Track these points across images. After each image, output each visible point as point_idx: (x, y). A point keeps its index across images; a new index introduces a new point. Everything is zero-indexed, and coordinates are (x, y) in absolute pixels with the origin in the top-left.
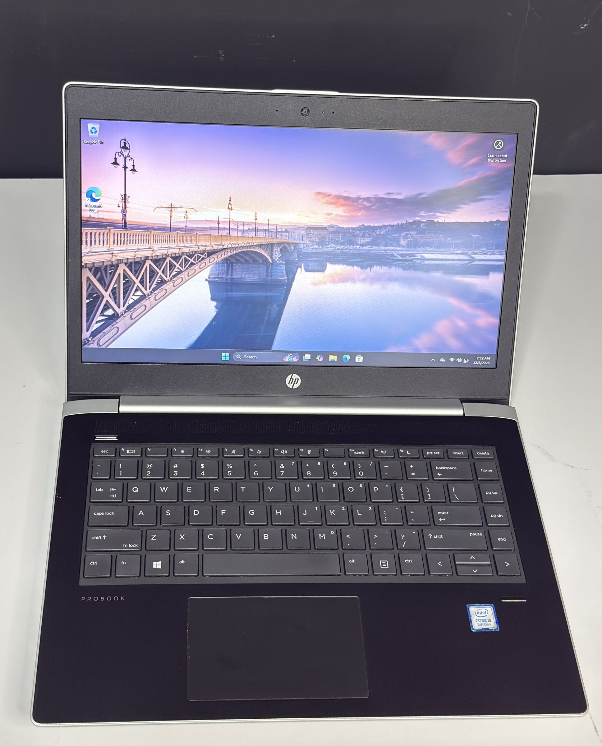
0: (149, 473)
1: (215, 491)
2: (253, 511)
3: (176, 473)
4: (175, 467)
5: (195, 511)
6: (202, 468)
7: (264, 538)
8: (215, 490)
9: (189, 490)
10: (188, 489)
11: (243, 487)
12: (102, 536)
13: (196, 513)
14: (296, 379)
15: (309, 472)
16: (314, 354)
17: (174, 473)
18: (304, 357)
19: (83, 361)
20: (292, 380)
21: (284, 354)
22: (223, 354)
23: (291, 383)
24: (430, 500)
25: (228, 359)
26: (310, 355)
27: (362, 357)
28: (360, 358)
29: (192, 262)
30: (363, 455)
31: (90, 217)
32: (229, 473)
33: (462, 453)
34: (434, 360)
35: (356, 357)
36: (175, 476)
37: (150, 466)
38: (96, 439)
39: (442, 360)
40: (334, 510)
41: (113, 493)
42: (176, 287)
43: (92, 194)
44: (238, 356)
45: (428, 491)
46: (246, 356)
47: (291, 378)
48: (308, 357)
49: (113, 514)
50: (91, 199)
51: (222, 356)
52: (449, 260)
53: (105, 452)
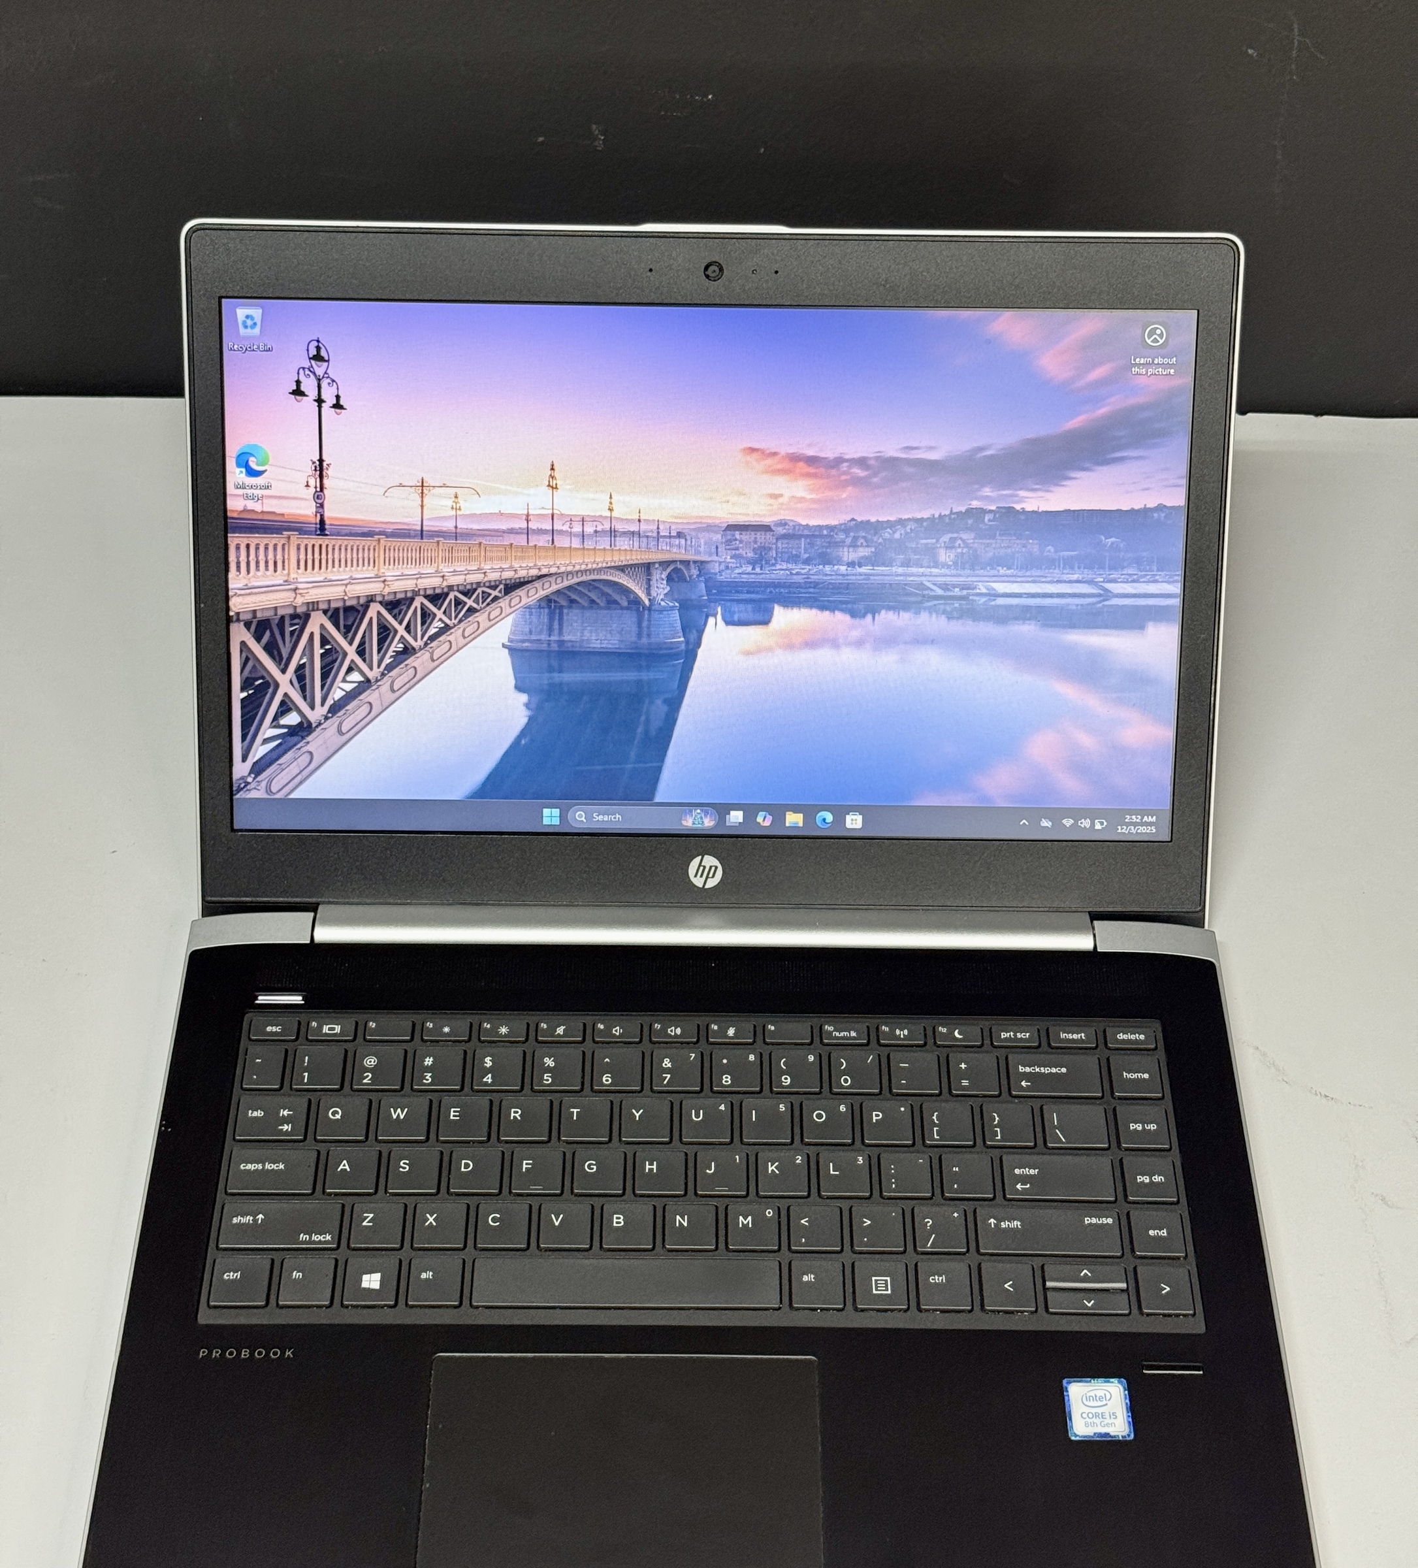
0: (368, 1076)
1: (512, 1118)
2: (594, 1162)
3: (427, 1078)
4: (426, 1063)
5: (463, 1162)
6: (488, 1066)
7: (615, 1225)
8: (512, 1115)
9: (454, 1116)
10: (452, 1114)
11: (575, 1111)
12: (255, 1215)
13: (467, 1166)
14: (711, 867)
15: (727, 1078)
16: (750, 811)
17: (424, 1078)
18: (727, 816)
19: (235, 827)
20: (701, 868)
21: (685, 810)
22: (546, 812)
23: (701, 876)
24: (998, 1141)
25: (556, 821)
26: (741, 813)
27: (861, 816)
28: (856, 820)
29: (471, 606)
30: (854, 1038)
31: (245, 510)
32: (548, 1078)
33: (1083, 1035)
34: (1027, 823)
35: (847, 816)
36: (425, 1085)
37: (370, 1062)
38: (257, 1002)
39: (1046, 823)
40: (777, 1164)
41: (285, 1120)
42: (437, 663)
43: (248, 461)
44: (580, 816)
45: (996, 1122)
46: (598, 816)
47: (700, 865)
48: (737, 817)
49: (282, 1166)
50: (246, 470)
51: (544, 815)
52: (1051, 596)
53: (274, 1029)
